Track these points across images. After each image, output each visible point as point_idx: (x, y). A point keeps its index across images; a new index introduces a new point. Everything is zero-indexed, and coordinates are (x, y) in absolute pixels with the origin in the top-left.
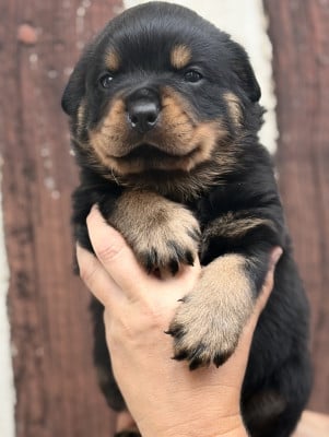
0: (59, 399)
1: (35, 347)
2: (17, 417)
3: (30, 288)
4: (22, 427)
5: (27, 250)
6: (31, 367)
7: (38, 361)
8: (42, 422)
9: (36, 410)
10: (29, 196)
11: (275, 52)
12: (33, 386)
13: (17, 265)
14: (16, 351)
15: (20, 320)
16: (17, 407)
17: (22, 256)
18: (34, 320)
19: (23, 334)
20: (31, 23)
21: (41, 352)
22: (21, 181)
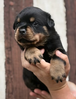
0: (16, 88)
1: (11, 75)
2: (6, 92)
3: (10, 61)
4: (7, 94)
5: (10, 52)
6: (10, 80)
7: (11, 79)
8: (12, 93)
9: (11, 90)
10: (11, 40)
11: (66, 10)
12: (10, 84)
13: (8, 56)
14: (6, 76)
15: (8, 69)
16: (6, 89)
17: (9, 54)
18: (11, 69)
19: (8, 72)
20: (13, 1)
21: (12, 77)
22: (9, 37)
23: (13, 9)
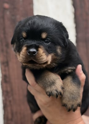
1: (9, 97)
3: (7, 80)
5: (7, 68)
6: (8, 103)
7: (10, 101)
8: (11, 120)
9: (10, 116)
10: (7, 52)
12: (9, 109)
13: (4, 73)
15: (5, 89)
16: (4, 115)
17: (5, 70)
18: (9, 89)
19: (5, 93)
21: (11, 99)
22: (5, 48)
23: (8, 13)
